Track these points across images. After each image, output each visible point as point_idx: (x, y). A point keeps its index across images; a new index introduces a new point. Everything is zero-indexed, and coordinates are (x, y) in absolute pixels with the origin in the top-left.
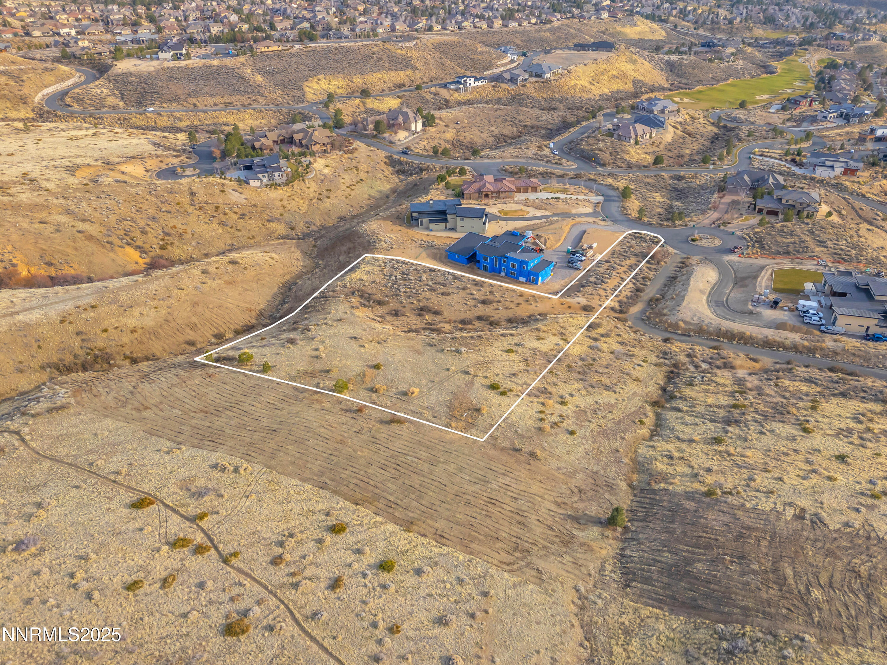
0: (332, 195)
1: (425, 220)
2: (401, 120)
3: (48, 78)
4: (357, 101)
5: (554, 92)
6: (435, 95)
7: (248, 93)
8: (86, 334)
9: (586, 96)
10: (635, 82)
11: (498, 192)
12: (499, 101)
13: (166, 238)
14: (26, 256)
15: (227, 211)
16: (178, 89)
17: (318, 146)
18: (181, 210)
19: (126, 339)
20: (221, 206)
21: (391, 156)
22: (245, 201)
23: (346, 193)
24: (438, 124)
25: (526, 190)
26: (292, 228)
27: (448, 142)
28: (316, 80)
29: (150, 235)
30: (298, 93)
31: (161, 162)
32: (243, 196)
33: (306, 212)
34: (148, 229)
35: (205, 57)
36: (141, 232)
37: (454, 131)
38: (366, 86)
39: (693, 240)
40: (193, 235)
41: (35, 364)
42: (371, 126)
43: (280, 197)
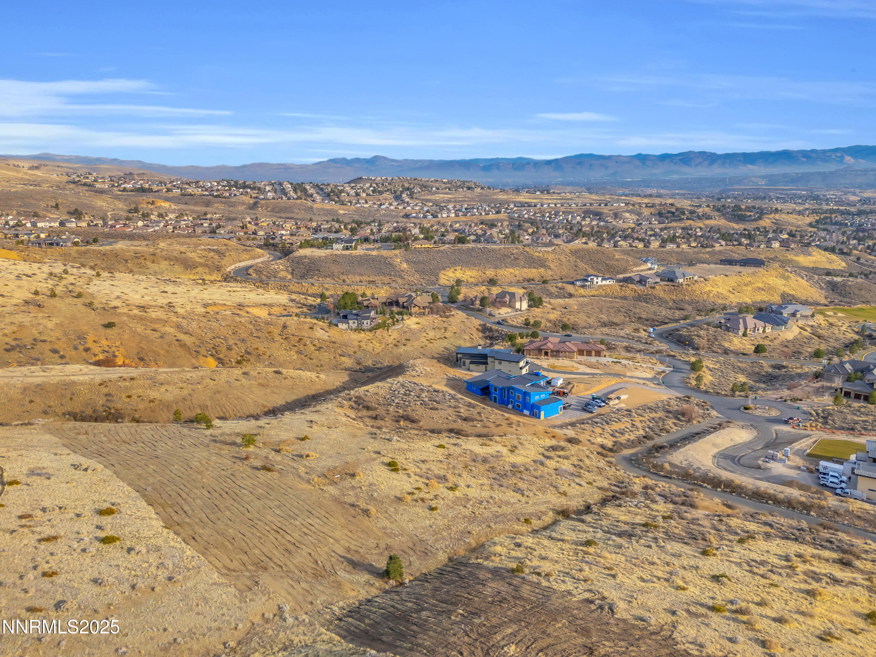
0: (409, 344)
1: (467, 361)
2: (507, 299)
3: (245, 256)
4: (484, 288)
5: (685, 295)
6: (560, 289)
7: (391, 275)
8: (113, 396)
9: (720, 301)
10: (784, 296)
11: (558, 351)
12: (625, 298)
13: (246, 356)
14: (127, 351)
15: (308, 343)
16: (335, 269)
17: (417, 308)
18: (269, 338)
19: (141, 406)
20: (305, 339)
21: (485, 325)
22: (327, 338)
23: (422, 344)
24: (544, 307)
25: (589, 354)
26: (359, 364)
27: (550, 321)
28: (452, 270)
29: (233, 352)
30: (433, 278)
31: (285, 310)
32: (327, 334)
33: (378, 354)
34: (234, 346)
35: (367, 249)
36: (227, 348)
37: (559, 313)
38: (495, 278)
39: (746, 408)
40: (270, 356)
41: (60, 410)
42: (478, 302)
43: (360, 339)
